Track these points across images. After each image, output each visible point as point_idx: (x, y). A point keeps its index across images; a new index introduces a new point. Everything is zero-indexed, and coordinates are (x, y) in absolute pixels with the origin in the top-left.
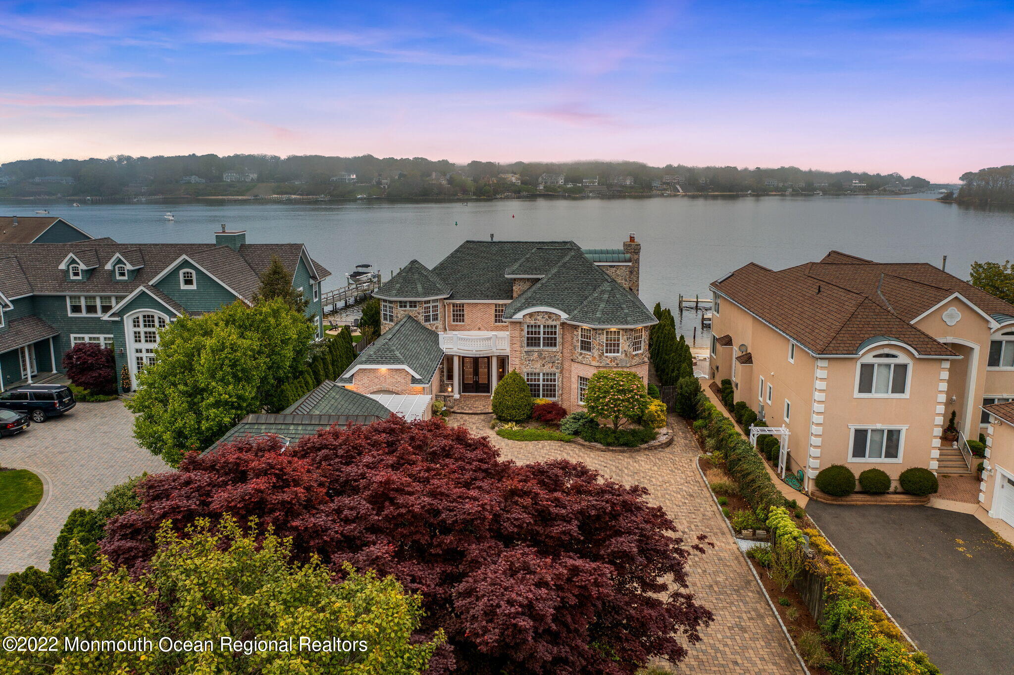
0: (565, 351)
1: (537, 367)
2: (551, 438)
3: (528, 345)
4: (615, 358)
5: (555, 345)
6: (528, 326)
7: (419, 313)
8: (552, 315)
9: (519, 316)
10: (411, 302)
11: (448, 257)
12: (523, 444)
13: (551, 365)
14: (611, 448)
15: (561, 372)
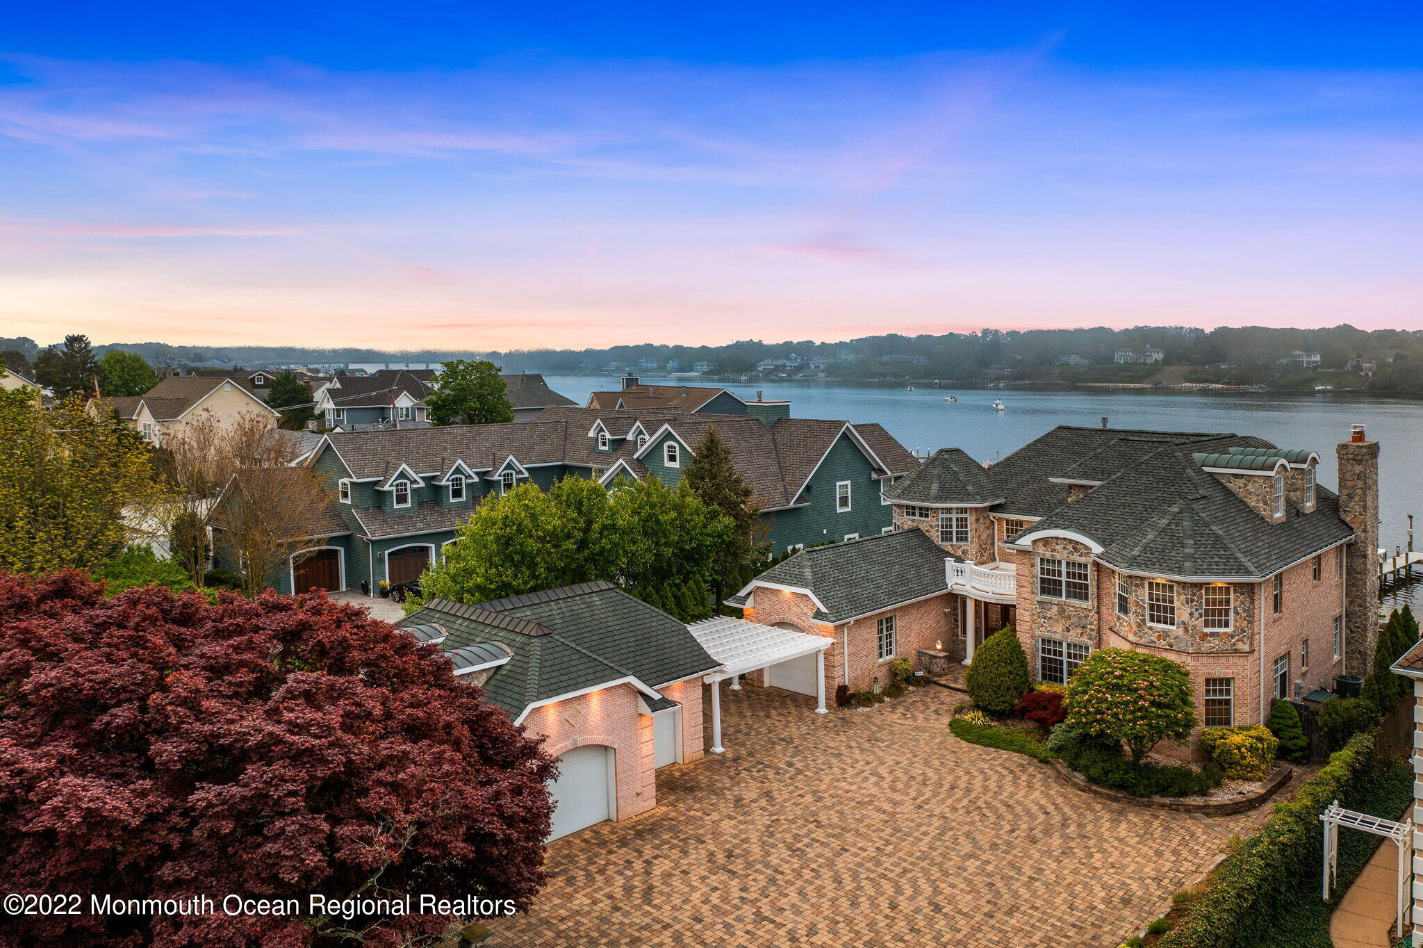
0: (1104, 610)
1: (1057, 631)
3: (1043, 592)
4: (1166, 634)
6: (1042, 560)
7: (931, 526)
8: (1081, 547)
9: (1026, 541)
10: (921, 509)
11: (1023, 449)
13: (1079, 631)
14: (1094, 788)
15: (1098, 646)
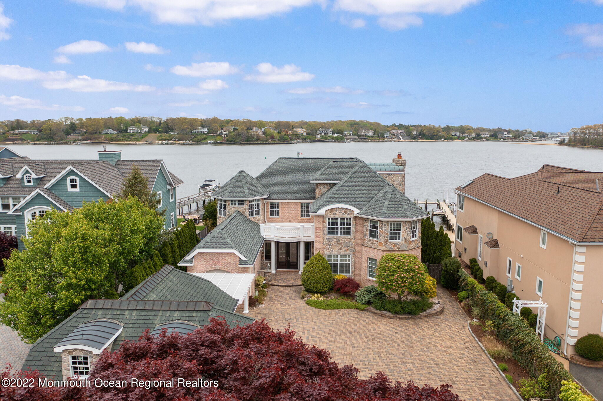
0: (357, 238)
1: (335, 250)
2: (349, 307)
3: (329, 234)
4: (397, 244)
5: (349, 234)
6: (329, 219)
7: (245, 209)
8: (347, 211)
9: (322, 211)
10: (239, 201)
11: (267, 169)
12: (327, 312)
13: (346, 249)
14: (398, 316)
15: (354, 254)
